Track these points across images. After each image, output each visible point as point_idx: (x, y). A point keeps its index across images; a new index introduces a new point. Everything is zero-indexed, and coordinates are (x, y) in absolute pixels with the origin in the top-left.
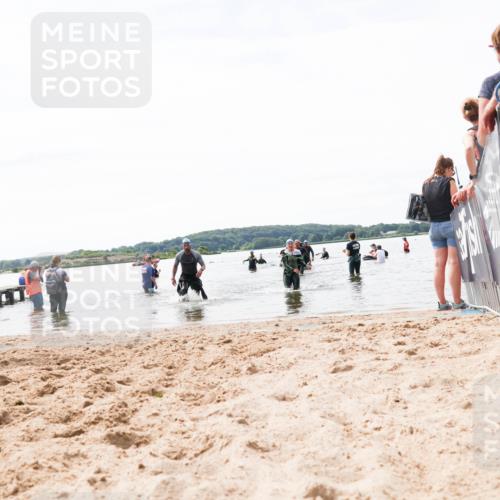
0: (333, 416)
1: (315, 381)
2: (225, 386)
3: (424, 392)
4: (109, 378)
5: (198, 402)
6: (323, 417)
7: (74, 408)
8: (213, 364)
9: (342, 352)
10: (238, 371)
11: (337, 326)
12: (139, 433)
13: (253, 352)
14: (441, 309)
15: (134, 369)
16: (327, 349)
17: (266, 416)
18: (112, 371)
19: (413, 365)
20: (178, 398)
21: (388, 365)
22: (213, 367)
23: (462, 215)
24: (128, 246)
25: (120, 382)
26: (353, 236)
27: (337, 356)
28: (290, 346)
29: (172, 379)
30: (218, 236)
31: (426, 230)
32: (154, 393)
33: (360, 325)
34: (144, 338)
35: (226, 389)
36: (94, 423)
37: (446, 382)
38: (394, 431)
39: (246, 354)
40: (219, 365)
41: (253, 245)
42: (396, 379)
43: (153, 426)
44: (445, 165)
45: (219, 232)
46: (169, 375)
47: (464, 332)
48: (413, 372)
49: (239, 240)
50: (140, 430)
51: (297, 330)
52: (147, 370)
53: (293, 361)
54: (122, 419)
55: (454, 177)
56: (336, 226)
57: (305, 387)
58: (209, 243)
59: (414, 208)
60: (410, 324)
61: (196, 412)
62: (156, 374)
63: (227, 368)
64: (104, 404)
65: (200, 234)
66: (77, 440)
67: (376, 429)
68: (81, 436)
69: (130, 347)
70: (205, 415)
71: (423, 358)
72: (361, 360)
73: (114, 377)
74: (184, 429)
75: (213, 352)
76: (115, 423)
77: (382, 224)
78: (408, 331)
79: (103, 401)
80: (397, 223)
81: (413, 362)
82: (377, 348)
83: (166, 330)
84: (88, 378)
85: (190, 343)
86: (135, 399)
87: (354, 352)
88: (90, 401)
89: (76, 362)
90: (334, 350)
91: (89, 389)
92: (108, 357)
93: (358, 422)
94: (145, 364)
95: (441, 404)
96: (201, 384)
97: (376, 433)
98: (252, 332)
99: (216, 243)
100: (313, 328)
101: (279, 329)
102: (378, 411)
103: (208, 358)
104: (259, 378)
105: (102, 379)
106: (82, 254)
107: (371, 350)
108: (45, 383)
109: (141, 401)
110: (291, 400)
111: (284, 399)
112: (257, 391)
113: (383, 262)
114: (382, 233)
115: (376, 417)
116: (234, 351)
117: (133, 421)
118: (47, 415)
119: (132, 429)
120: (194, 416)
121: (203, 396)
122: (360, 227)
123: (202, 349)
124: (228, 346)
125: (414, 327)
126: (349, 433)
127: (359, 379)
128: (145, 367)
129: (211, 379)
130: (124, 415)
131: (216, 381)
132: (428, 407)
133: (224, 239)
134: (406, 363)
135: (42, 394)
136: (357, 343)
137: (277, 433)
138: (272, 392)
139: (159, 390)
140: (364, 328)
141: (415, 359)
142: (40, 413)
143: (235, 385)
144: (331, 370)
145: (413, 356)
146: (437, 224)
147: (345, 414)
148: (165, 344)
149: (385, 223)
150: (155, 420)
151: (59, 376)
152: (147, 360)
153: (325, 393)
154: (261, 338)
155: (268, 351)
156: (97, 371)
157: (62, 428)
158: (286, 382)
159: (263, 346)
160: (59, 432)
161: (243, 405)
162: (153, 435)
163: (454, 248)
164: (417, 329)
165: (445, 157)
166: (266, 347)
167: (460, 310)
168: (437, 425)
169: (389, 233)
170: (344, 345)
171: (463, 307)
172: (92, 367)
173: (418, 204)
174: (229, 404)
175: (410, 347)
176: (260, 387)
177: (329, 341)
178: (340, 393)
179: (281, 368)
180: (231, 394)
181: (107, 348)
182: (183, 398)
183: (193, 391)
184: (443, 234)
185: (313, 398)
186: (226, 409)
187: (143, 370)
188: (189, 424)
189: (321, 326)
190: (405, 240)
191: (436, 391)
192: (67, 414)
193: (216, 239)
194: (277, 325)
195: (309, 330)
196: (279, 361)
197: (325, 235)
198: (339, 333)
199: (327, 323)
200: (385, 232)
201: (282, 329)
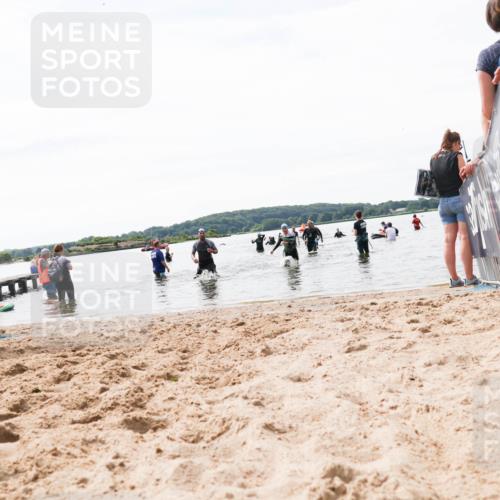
0: (348, 395)
1: (329, 362)
2: (240, 369)
3: (439, 369)
4: (124, 363)
5: (213, 385)
6: (339, 397)
7: (91, 394)
8: (227, 347)
9: (356, 331)
10: (252, 353)
11: (349, 305)
12: (156, 418)
13: (266, 334)
14: (453, 286)
15: (148, 354)
16: (341, 329)
17: (281, 398)
18: (126, 356)
19: (428, 343)
20: (194, 382)
21: (402, 343)
22: (227, 350)
23: (471, 189)
24: (138, 231)
25: (135, 367)
26: (359, 215)
27: (350, 336)
28: (304, 327)
29: (186, 363)
30: (227, 218)
31: (435, 206)
32: (169, 377)
33: (373, 304)
34: (157, 323)
35: (241, 371)
36: (111, 409)
37: (461, 359)
38: (410, 409)
39: (259, 336)
40: (233, 347)
41: (262, 226)
42: (411, 357)
43: (169, 410)
44: (452, 139)
45: (228, 214)
46: (183, 359)
47: (477, 308)
48: (427, 350)
49: (249, 222)
50: (157, 414)
51: (310, 311)
52: (161, 355)
53: (307, 342)
54: (138, 404)
55: (462, 151)
56: (344, 205)
57: (320, 368)
58: (219, 226)
59: (423, 183)
60: (424, 302)
61: (212, 395)
62: (171, 358)
63: (241, 351)
64: (120, 390)
65: (209, 217)
66: (95, 425)
67: (392, 408)
68: (99, 421)
70: (220, 398)
71: (437, 336)
72: (374, 339)
73: (129, 362)
74: (200, 412)
75: (227, 335)
76: (131, 408)
77: (391, 202)
78: (421, 308)
79: (120, 386)
80: (406, 199)
81: (428, 340)
82: (390, 326)
83: (179, 314)
84: (103, 364)
85: (204, 327)
86: (150, 384)
87: (367, 332)
88: (107, 386)
89: (91, 348)
90: (348, 329)
91: (105, 375)
92: (122, 343)
93: (373, 402)
94: (160, 349)
95: (457, 381)
96: (216, 367)
97: (392, 412)
98: (265, 313)
99: (225, 226)
100: (325, 308)
101: (292, 310)
102: (394, 390)
103: (222, 340)
104: (273, 359)
105: (117, 364)
106: (93, 241)
107: (385, 329)
108: (61, 370)
109: (157, 386)
110: (306, 381)
111: (299, 380)
112: (272, 373)
113: (393, 239)
114: (391, 210)
115: (391, 396)
116: (247, 333)
117: (150, 405)
118: (63, 402)
119: (148, 413)
120: (210, 399)
121: (218, 379)
122: (369, 204)
123: (215, 332)
124: (241, 329)
125: (427, 304)
126: (365, 413)
127: (374, 358)
128: (159, 352)
129: (226, 362)
130: (140, 400)
131: (231, 363)
132: (443, 385)
133: (234, 221)
134: (419, 340)
135: (58, 381)
136: (370, 322)
137: (292, 414)
138: (286, 373)
139: (174, 374)
140: (377, 307)
141: (429, 337)
142: (56, 400)
143: (250, 367)
144: (346, 349)
145: (427, 334)
146: (446, 199)
147: (361, 394)
148: (179, 329)
149: (394, 200)
150: (172, 404)
151: (75, 363)
152: (161, 344)
153: (340, 373)
154: (274, 319)
155: (282, 332)
156: (112, 357)
157: (80, 414)
158: (300, 363)
159: (277, 328)
160: (76, 418)
161: (258, 387)
162: (170, 419)
163: (464, 224)
164: (430, 307)
165: (452, 131)
166: (280, 328)
168: (453, 402)
169: (398, 210)
170: (358, 324)
171: (475, 282)
172: (107, 353)
173: (426, 179)
174: (244, 386)
175: (423, 324)
176: (275, 369)
177: (342, 321)
178: (355, 373)
179: (295, 349)
180: (245, 376)
182: (198, 381)
183: (208, 375)
184: (453, 210)
185: (327, 378)
186: (242, 392)
187: (158, 354)
188: (205, 407)
189: (334, 306)
190: (415, 216)
191: (450, 369)
192: (83, 400)
193: (225, 222)
194: (290, 306)
195: (321, 311)
196: (293, 342)
197: (334, 213)
198: (352, 313)
199: (340, 303)
200: (394, 209)
201: (295, 310)
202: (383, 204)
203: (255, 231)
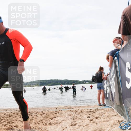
1: (66, 129)
2: (43, 129)
8: (39, 121)
9: (73, 119)
10: (46, 124)
11: (72, 110)
13: (50, 118)
14: (99, 106)
15: (18, 122)
16: (70, 118)
18: (12, 123)
21: (85, 124)
23: (105, 82)
25: (15, 126)
27: (72, 121)
28: (60, 117)
33: (78, 110)
37: (100, 130)
39: (48, 119)
40: (41, 122)
41: (51, 84)
45: (42, 80)
47: (105, 114)
48: (92, 127)
49: (47, 83)
51: (62, 111)
53: (61, 121)
55: (104, 72)
56: (73, 80)
59: (93, 79)
60: (91, 111)
63: (43, 123)
69: (17, 114)
71: (94, 122)
72: (78, 122)
73: (13, 125)
75: (40, 117)
77: (85, 80)
78: (91, 113)
81: (92, 123)
82: (82, 118)
85: (33, 113)
87: (76, 120)
89: (3, 119)
91: (6, 129)
92: (11, 118)
94: (21, 121)
96: (36, 128)
98: (50, 110)
99: (41, 83)
103: (38, 119)
104: (52, 126)
105: (10, 125)
107: (81, 119)
113: (85, 91)
114: (85, 83)
122: (79, 81)
123: (37, 116)
124: (44, 116)
127: (78, 128)
129: (39, 126)
133: (43, 82)
134: (90, 123)
136: (77, 116)
144: (71, 125)
145: (92, 121)
146: (99, 83)
154: (52, 113)
155: (54, 118)
159: (52, 116)
163: (103, 90)
164: (93, 112)
165: (102, 67)
166: (54, 116)
167: (104, 106)
170: (74, 117)
171: (105, 105)
172: (7, 121)
173: (94, 78)
177: (70, 115)
179: (57, 124)
181: (11, 114)
184: (100, 86)
187: (21, 123)
189: (68, 110)
194: (56, 109)
195: (65, 111)
196: (57, 121)
197: (70, 82)
198: (73, 112)
199: (70, 109)
200: (85, 82)
201: (58, 110)
202: (83, 81)
203: (49, 85)
